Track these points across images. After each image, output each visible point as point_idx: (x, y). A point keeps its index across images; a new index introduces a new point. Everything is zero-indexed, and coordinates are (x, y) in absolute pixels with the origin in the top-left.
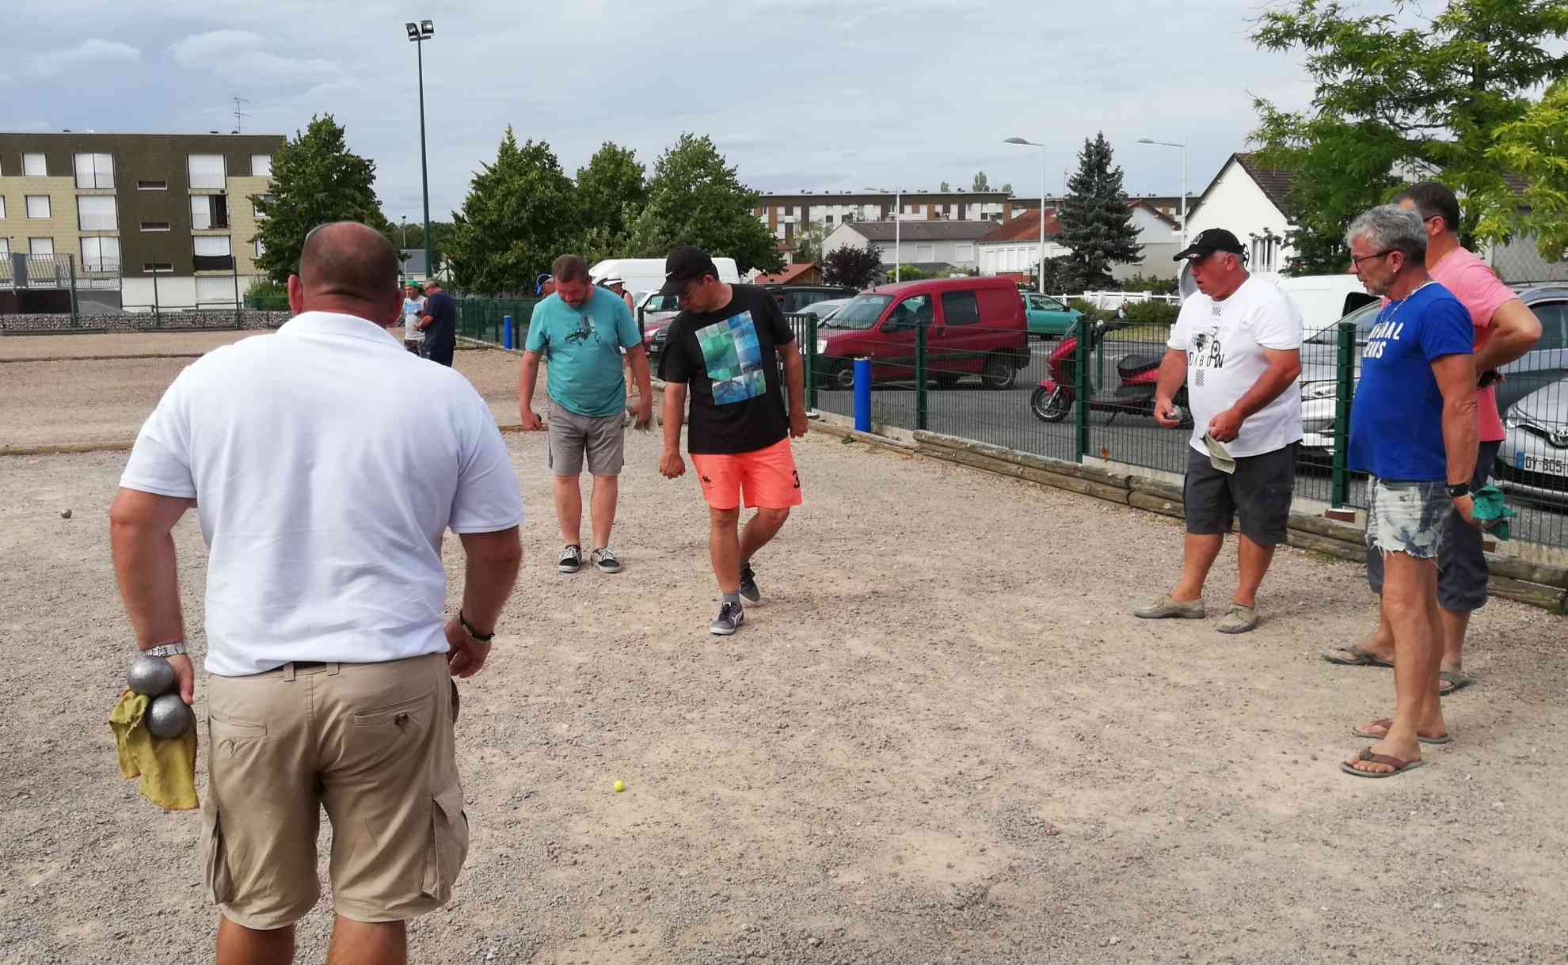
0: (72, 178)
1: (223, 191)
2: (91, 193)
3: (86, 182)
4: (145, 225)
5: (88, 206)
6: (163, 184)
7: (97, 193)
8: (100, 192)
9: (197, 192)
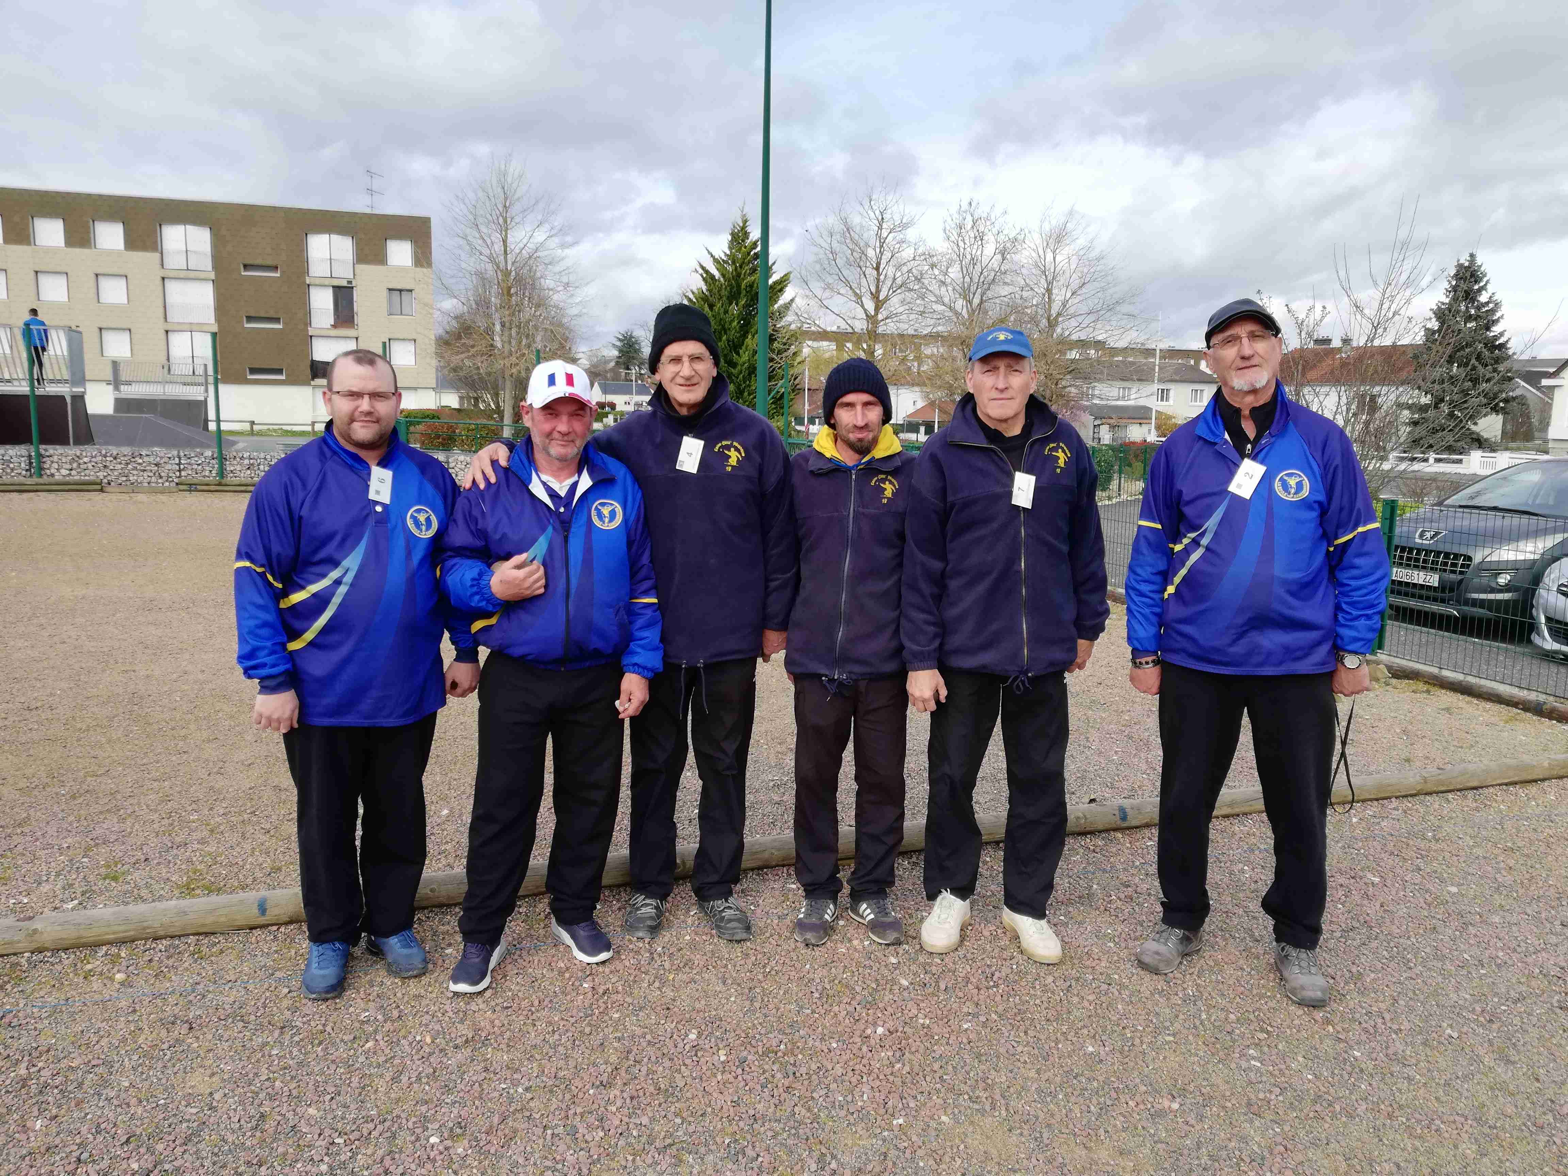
0: (158, 255)
1: (350, 282)
2: (182, 274)
3: (174, 262)
4: (250, 319)
5: (177, 292)
6: (275, 268)
7: (188, 275)
8: (192, 275)
9: (317, 281)
